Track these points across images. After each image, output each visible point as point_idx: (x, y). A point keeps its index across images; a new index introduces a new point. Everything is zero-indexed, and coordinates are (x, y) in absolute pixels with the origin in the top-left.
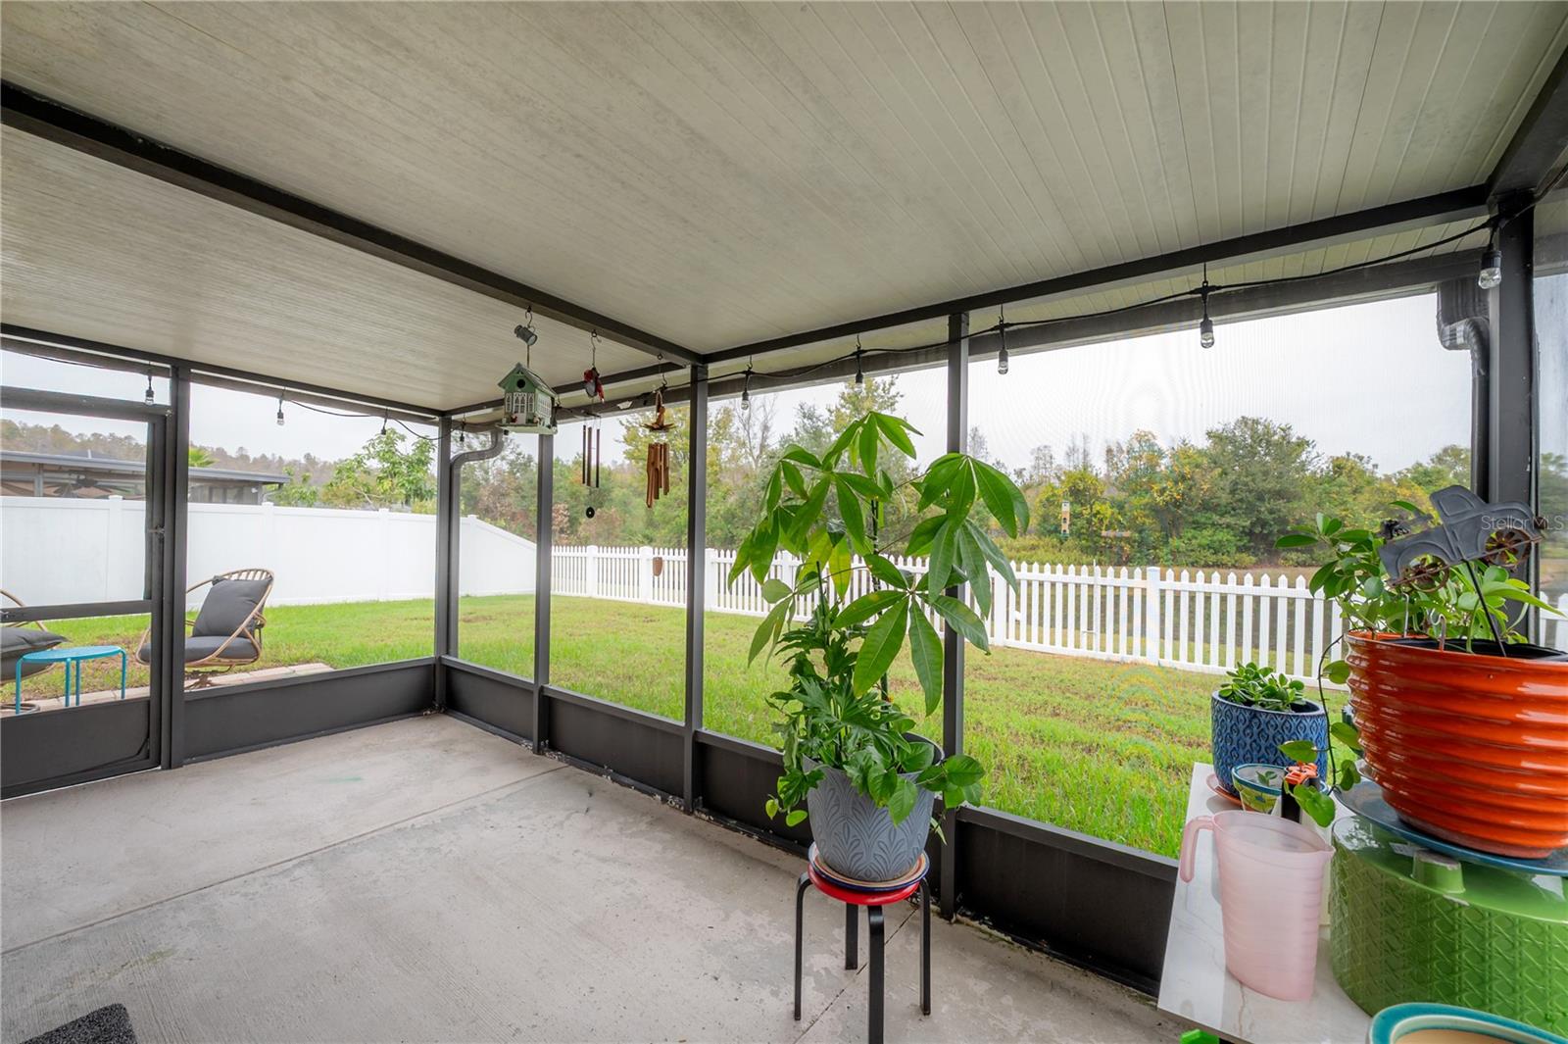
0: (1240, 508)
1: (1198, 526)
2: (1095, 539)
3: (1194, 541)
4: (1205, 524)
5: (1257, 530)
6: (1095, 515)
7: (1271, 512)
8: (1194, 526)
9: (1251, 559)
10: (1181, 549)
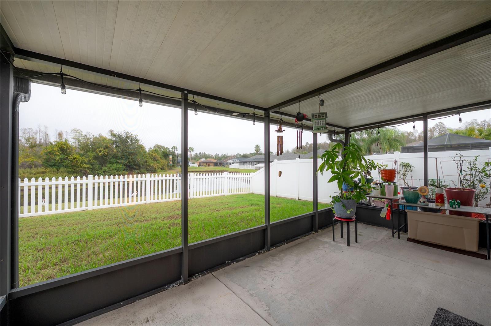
0: (124, 158)
1: (111, 163)
2: (74, 168)
3: (111, 168)
4: (113, 162)
5: (128, 164)
6: (74, 159)
7: (132, 159)
8: (110, 163)
9: (127, 172)
10: (107, 170)
